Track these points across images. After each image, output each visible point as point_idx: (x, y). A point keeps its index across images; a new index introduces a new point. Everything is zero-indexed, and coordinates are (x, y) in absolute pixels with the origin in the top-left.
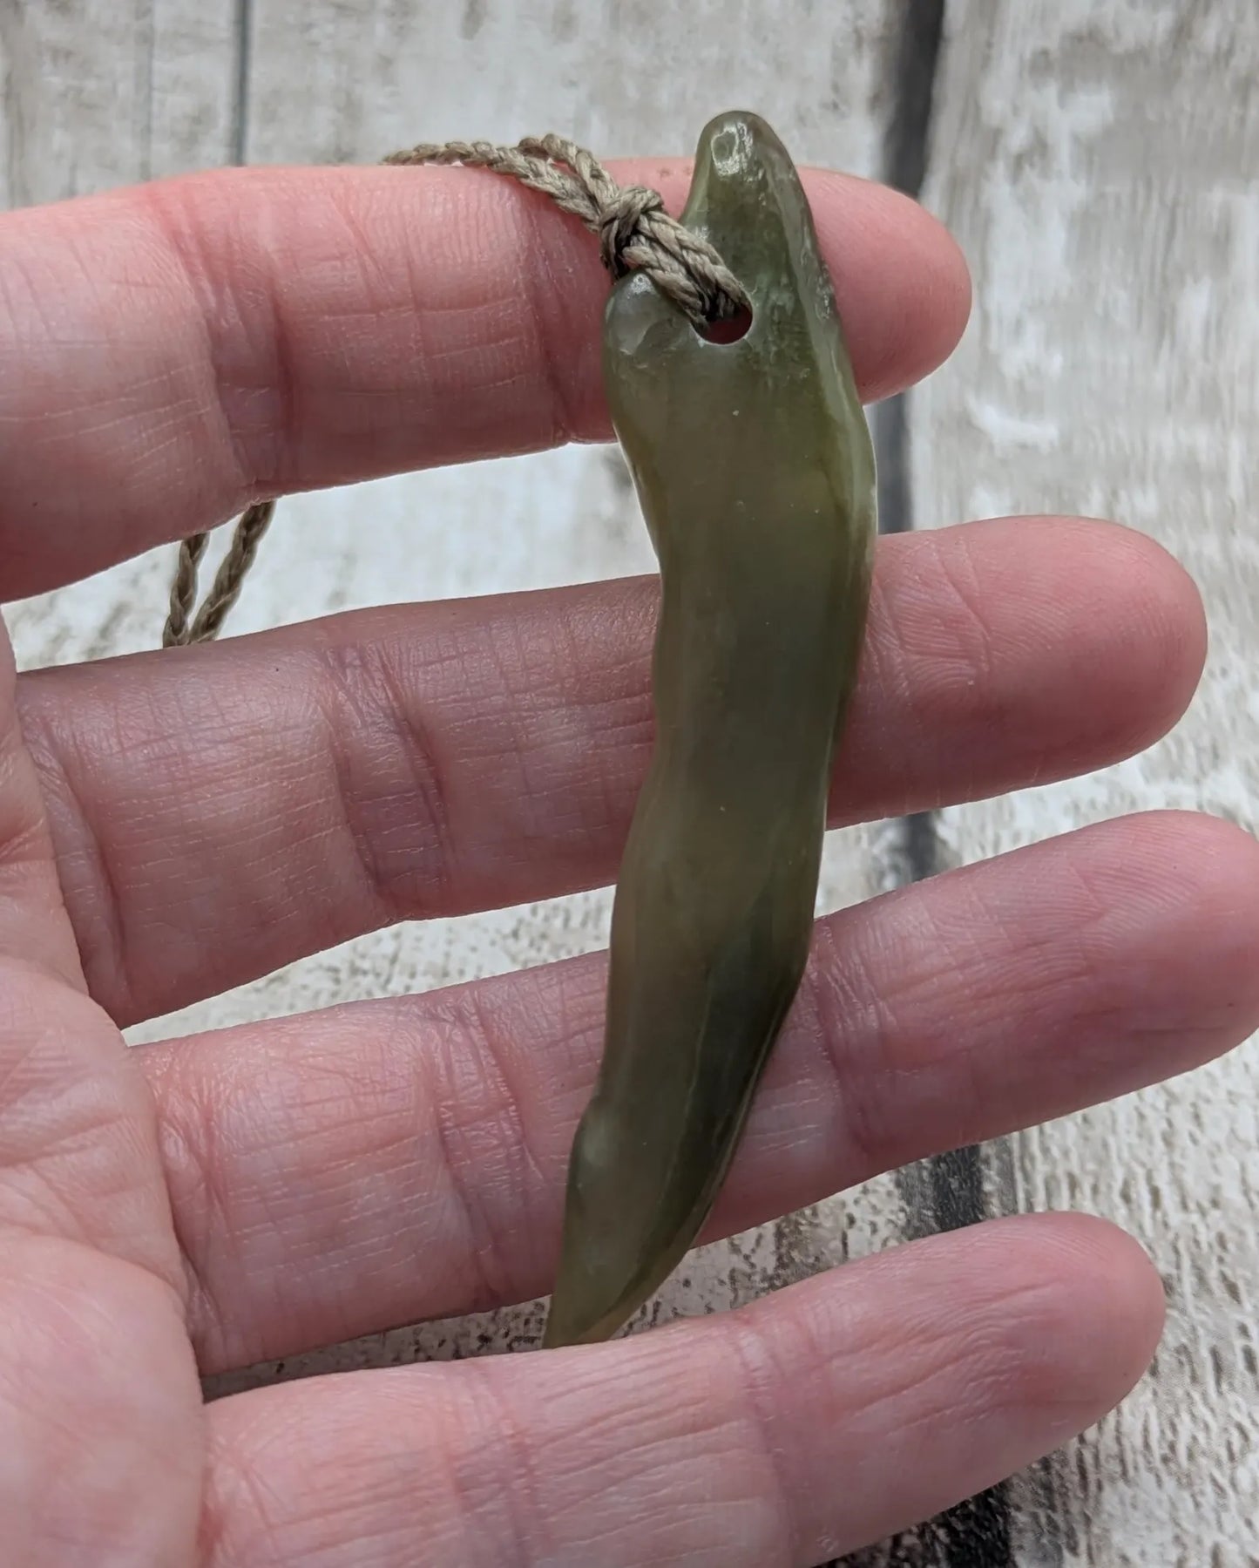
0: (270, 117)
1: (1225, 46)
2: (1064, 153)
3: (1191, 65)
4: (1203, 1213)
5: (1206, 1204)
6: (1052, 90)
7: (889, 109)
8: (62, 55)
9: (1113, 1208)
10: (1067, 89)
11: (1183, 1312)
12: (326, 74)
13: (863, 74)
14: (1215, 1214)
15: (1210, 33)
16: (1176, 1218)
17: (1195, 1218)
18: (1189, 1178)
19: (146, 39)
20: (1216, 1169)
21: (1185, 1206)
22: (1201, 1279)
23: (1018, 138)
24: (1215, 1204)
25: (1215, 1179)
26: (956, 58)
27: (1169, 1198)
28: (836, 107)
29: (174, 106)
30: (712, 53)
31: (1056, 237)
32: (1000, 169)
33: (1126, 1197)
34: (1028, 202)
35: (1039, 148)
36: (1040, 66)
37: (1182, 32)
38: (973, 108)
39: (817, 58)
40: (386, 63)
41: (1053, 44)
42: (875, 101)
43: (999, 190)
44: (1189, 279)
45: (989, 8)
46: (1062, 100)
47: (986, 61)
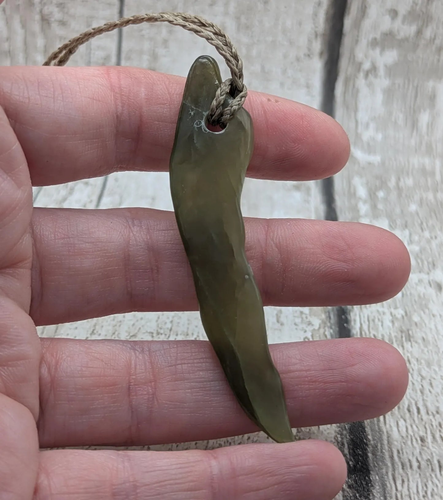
0: (128, 58)
1: (433, 37)
2: (382, 71)
3: (423, 42)
4: (434, 416)
5: (435, 413)
6: (378, 50)
7: (325, 56)
8: (62, 39)
9: (405, 414)
10: (383, 50)
11: (428, 448)
12: (147, 45)
13: (318, 46)
14: (437, 416)
15: (428, 33)
16: (425, 417)
17: (431, 417)
18: (429, 404)
20: (437, 401)
21: (428, 413)
22: (434, 437)
23: (367, 66)
24: (438, 413)
25: (437, 405)
26: (347, 41)
27: (423, 411)
28: (309, 56)
29: (98, 55)
30: (270, 39)
31: (379, 97)
32: (361, 75)
33: (409, 411)
34: (370, 85)
35: (374, 69)
36: (374, 43)
37: (419, 32)
38: (352, 56)
39: (303, 41)
40: (165, 42)
41: (378, 36)
42: (321, 54)
43: (361, 82)
44: (422, 110)
45: (357, 25)
46: (381, 54)
47: (357, 41)
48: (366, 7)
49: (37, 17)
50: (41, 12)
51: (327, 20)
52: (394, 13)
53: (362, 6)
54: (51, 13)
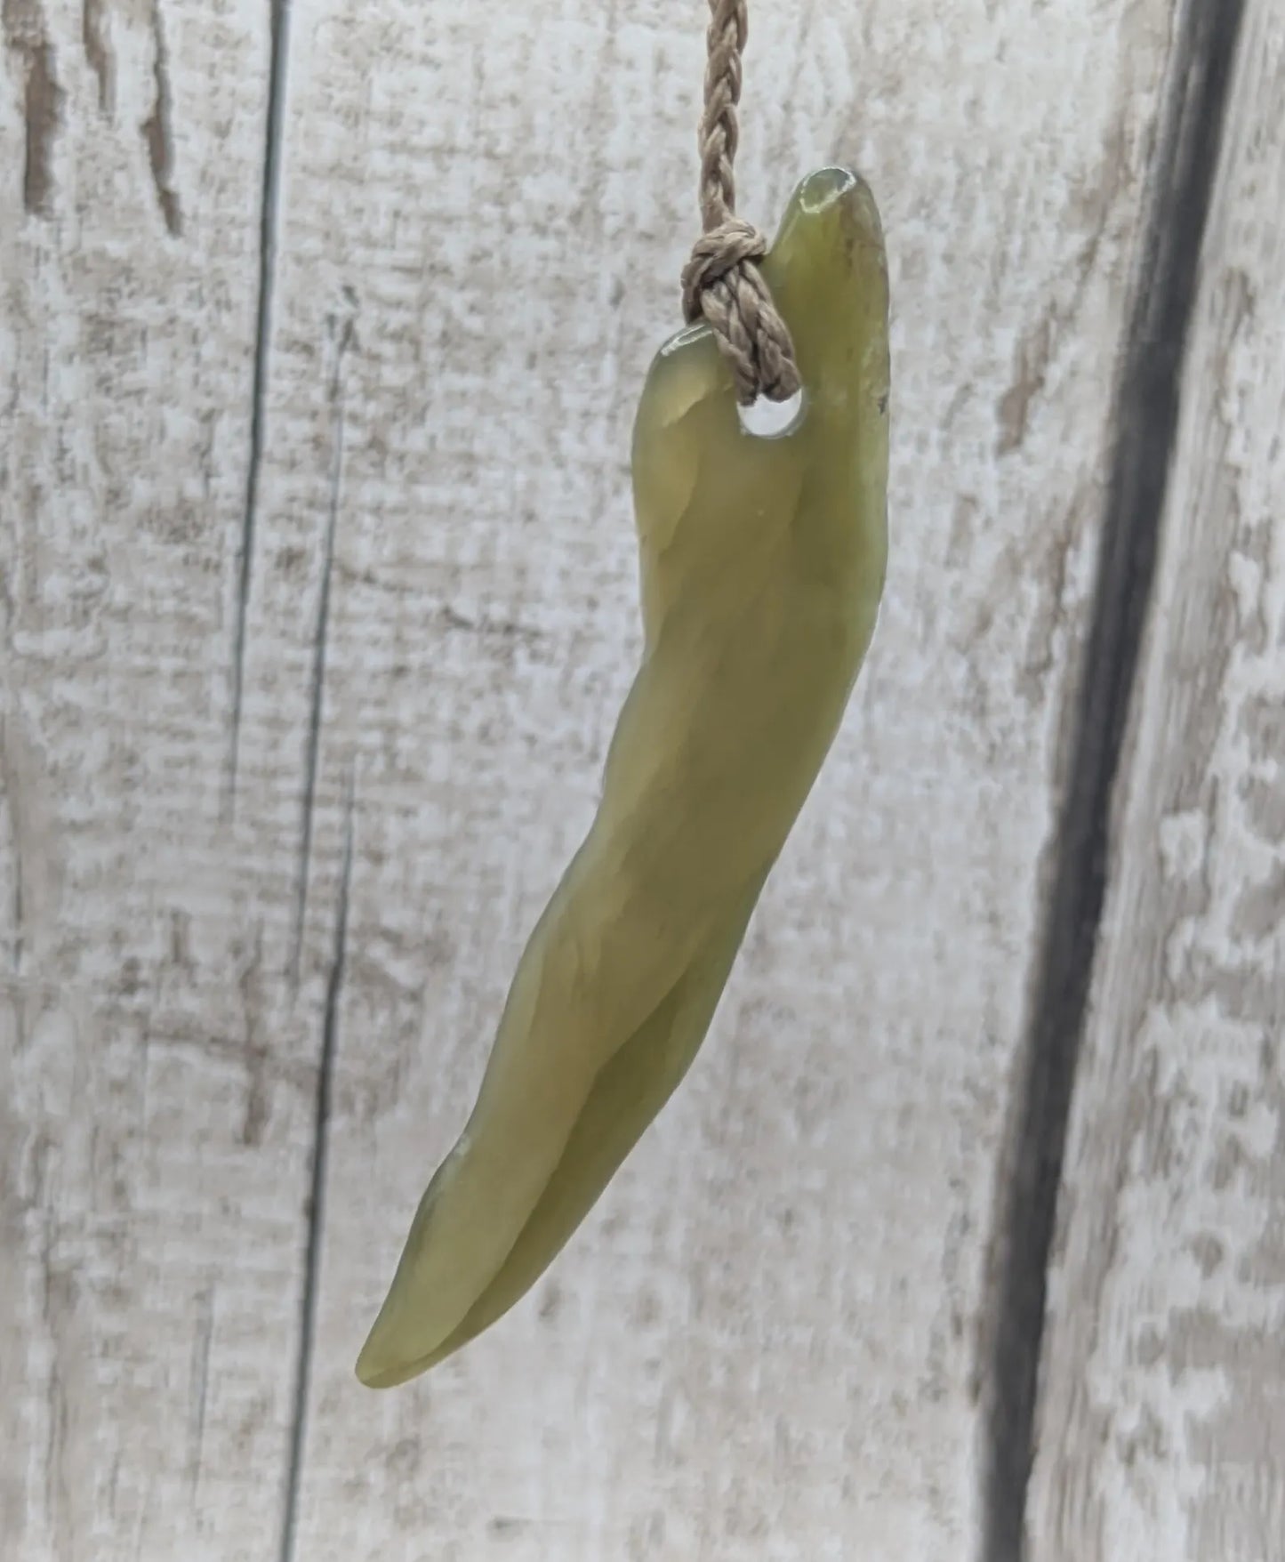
0: (328, 1407)
2: (1178, 1441)
6: (1163, 1371)
7: (988, 1389)
8: (111, 1346)
10: (1178, 1367)
13: (962, 1360)
19: (204, 1329)
23: (1128, 1423)
26: (1059, 1343)
28: (935, 1392)
29: (231, 1399)
30: (802, 1336)
31: (1176, 1528)
32: (1112, 1453)
34: (1143, 1491)
35: (1153, 1434)
36: (1148, 1351)
38: (1079, 1391)
39: (914, 1343)
41: (1163, 1326)
42: (975, 1389)
43: (1111, 1480)
45: (1091, 1290)
46: (1175, 1380)
47: (1093, 1346)
48: (1116, 1232)
49: (33, 1273)
50: (45, 1257)
51: (989, 1276)
52: (1209, 1254)
53: (1104, 1229)
54: (78, 1265)
